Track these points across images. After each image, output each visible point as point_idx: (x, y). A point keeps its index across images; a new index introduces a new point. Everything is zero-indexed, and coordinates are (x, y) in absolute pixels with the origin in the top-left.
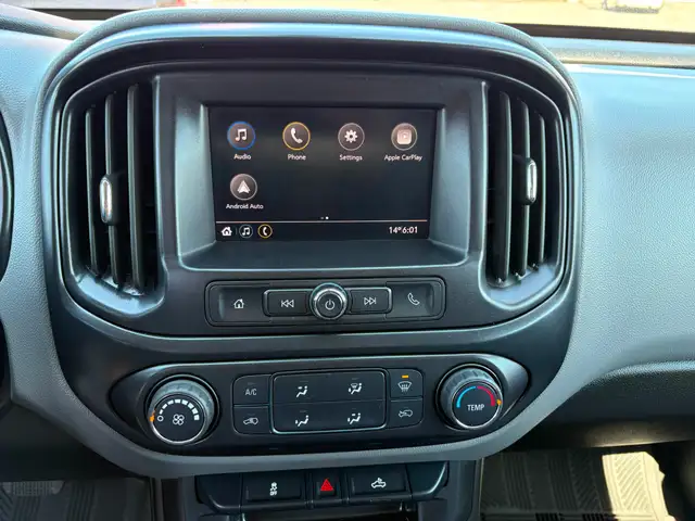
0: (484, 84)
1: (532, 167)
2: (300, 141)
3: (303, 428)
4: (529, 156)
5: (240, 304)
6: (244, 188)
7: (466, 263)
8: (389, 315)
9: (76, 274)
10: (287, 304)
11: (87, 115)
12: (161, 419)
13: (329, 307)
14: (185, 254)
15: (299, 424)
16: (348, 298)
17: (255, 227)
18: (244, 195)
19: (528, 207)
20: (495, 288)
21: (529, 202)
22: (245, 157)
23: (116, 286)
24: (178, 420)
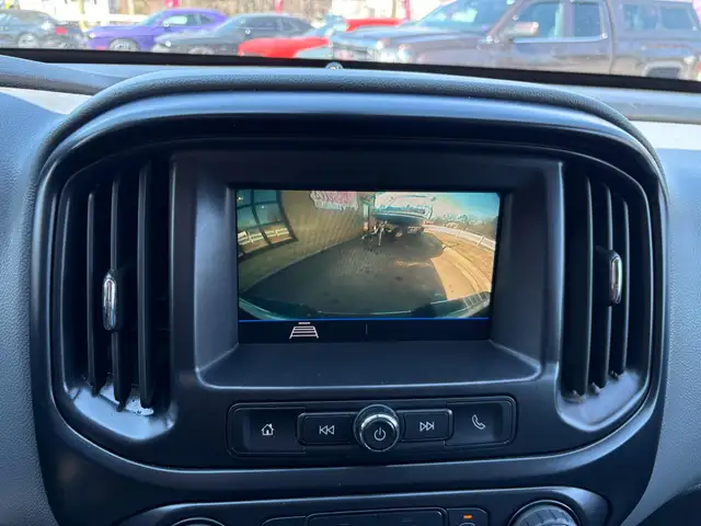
0: (560, 164)
1: (617, 263)
4: (611, 248)
7: (539, 377)
8: (450, 442)
9: (70, 387)
10: (326, 430)
11: (90, 196)
13: (379, 436)
14: (205, 367)
16: (399, 423)
19: (610, 308)
20: (570, 402)
21: (612, 304)
23: (118, 403)
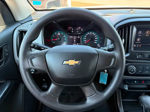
2: (148, 33)
3: (147, 73)
5: (140, 56)
6: (139, 40)
12: (130, 70)
15: (146, 72)
17: (139, 45)
18: (139, 41)
22: (140, 36)
24: (132, 70)
